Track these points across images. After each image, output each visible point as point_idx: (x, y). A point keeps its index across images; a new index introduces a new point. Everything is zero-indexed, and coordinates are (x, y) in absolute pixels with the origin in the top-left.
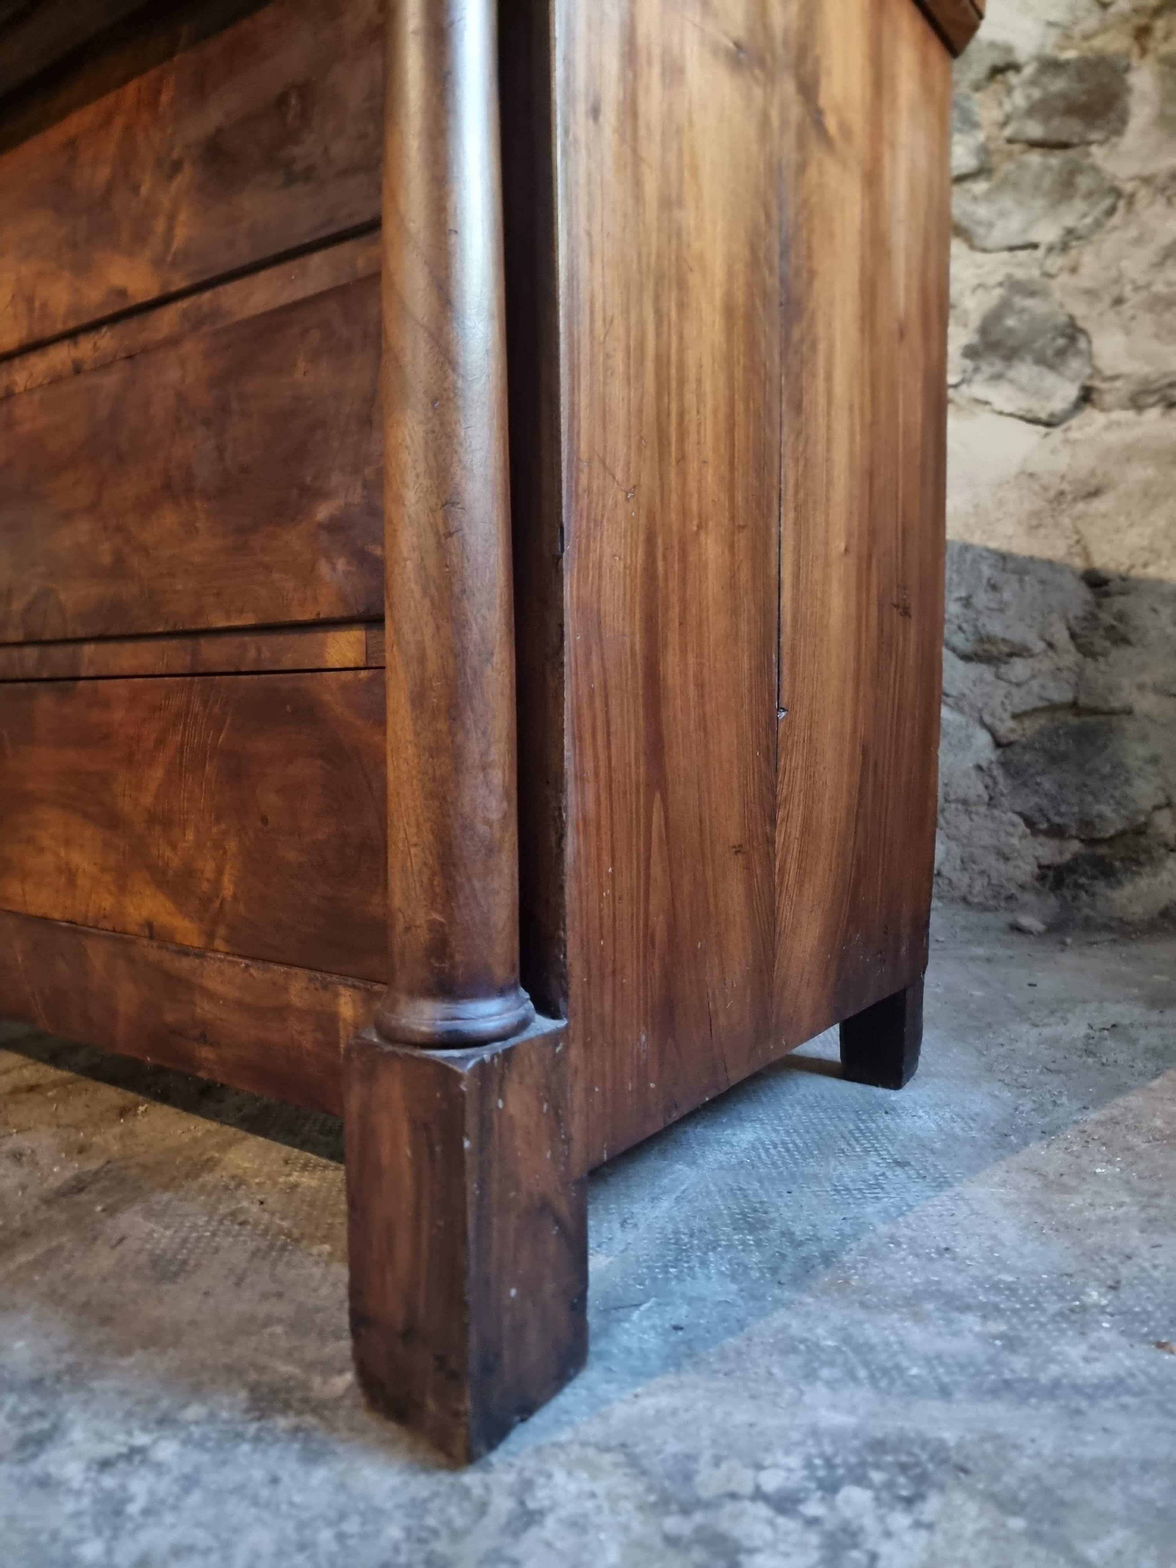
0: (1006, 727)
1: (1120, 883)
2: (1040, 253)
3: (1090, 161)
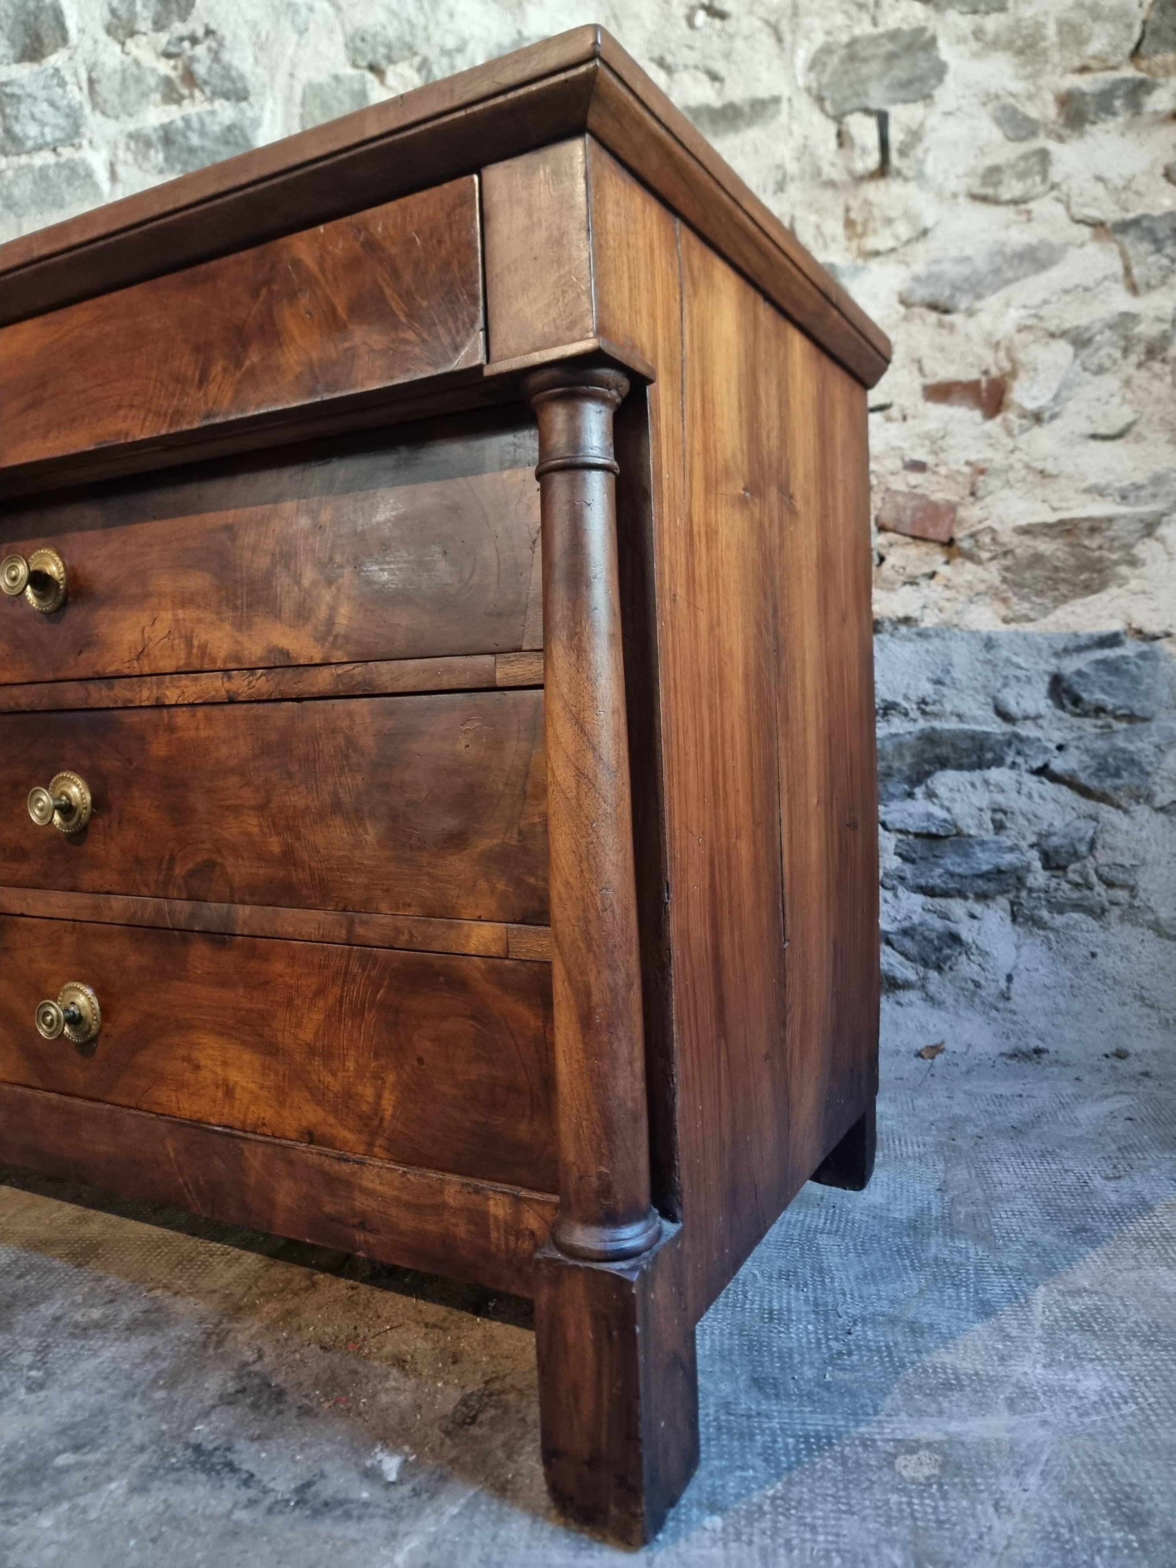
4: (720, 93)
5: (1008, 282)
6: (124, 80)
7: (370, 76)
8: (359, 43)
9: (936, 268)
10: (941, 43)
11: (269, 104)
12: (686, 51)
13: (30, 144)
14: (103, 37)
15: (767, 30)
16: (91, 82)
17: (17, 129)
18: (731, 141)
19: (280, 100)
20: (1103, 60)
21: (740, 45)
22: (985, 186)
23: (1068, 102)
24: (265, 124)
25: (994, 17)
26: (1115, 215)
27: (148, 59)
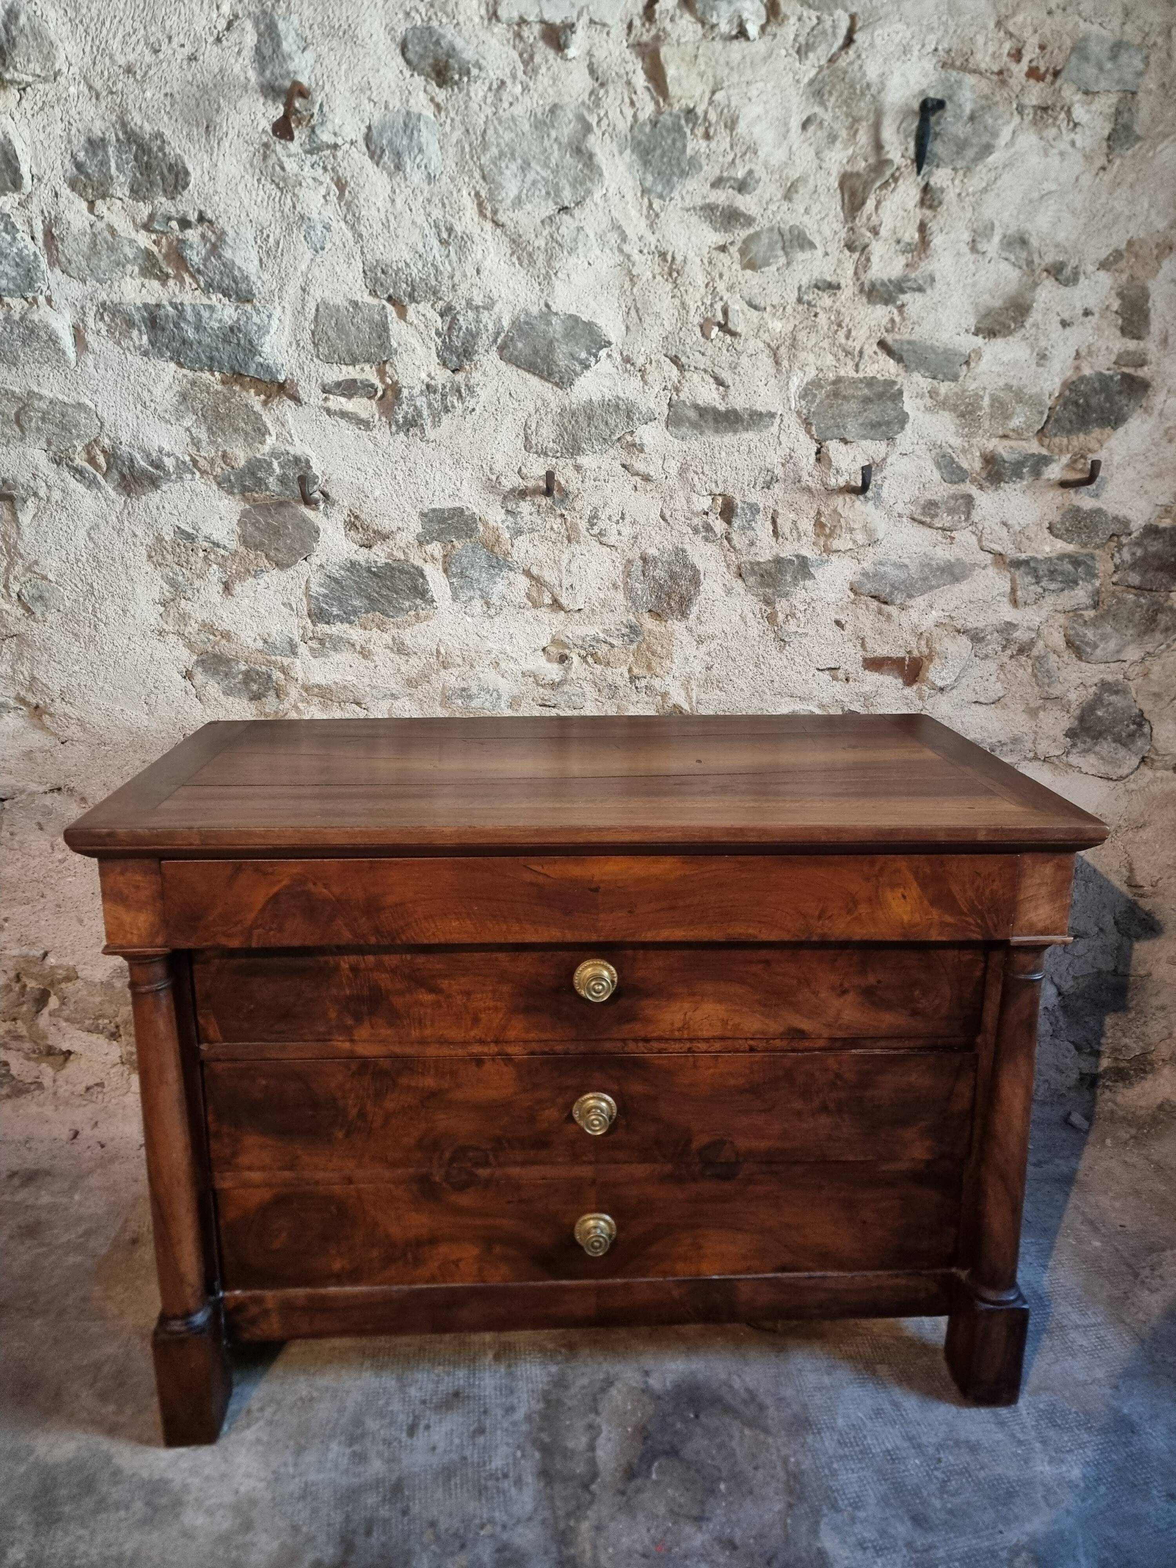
0: (1067, 985)
1: (1131, 1084)
2: (1126, 665)
3: (1169, 603)
4: (724, 397)
5: (931, 588)
6: (93, 245)
7: (389, 307)
8: (379, 275)
9: (883, 569)
10: (906, 397)
11: (278, 312)
12: (698, 355)
14: (65, 191)
15: (768, 353)
16: (49, 236)
18: (729, 439)
19: (289, 312)
20: (1019, 434)
21: (744, 360)
22: (924, 514)
23: (990, 461)
24: (272, 332)
25: (947, 383)
26: (1011, 553)
27: (124, 227)
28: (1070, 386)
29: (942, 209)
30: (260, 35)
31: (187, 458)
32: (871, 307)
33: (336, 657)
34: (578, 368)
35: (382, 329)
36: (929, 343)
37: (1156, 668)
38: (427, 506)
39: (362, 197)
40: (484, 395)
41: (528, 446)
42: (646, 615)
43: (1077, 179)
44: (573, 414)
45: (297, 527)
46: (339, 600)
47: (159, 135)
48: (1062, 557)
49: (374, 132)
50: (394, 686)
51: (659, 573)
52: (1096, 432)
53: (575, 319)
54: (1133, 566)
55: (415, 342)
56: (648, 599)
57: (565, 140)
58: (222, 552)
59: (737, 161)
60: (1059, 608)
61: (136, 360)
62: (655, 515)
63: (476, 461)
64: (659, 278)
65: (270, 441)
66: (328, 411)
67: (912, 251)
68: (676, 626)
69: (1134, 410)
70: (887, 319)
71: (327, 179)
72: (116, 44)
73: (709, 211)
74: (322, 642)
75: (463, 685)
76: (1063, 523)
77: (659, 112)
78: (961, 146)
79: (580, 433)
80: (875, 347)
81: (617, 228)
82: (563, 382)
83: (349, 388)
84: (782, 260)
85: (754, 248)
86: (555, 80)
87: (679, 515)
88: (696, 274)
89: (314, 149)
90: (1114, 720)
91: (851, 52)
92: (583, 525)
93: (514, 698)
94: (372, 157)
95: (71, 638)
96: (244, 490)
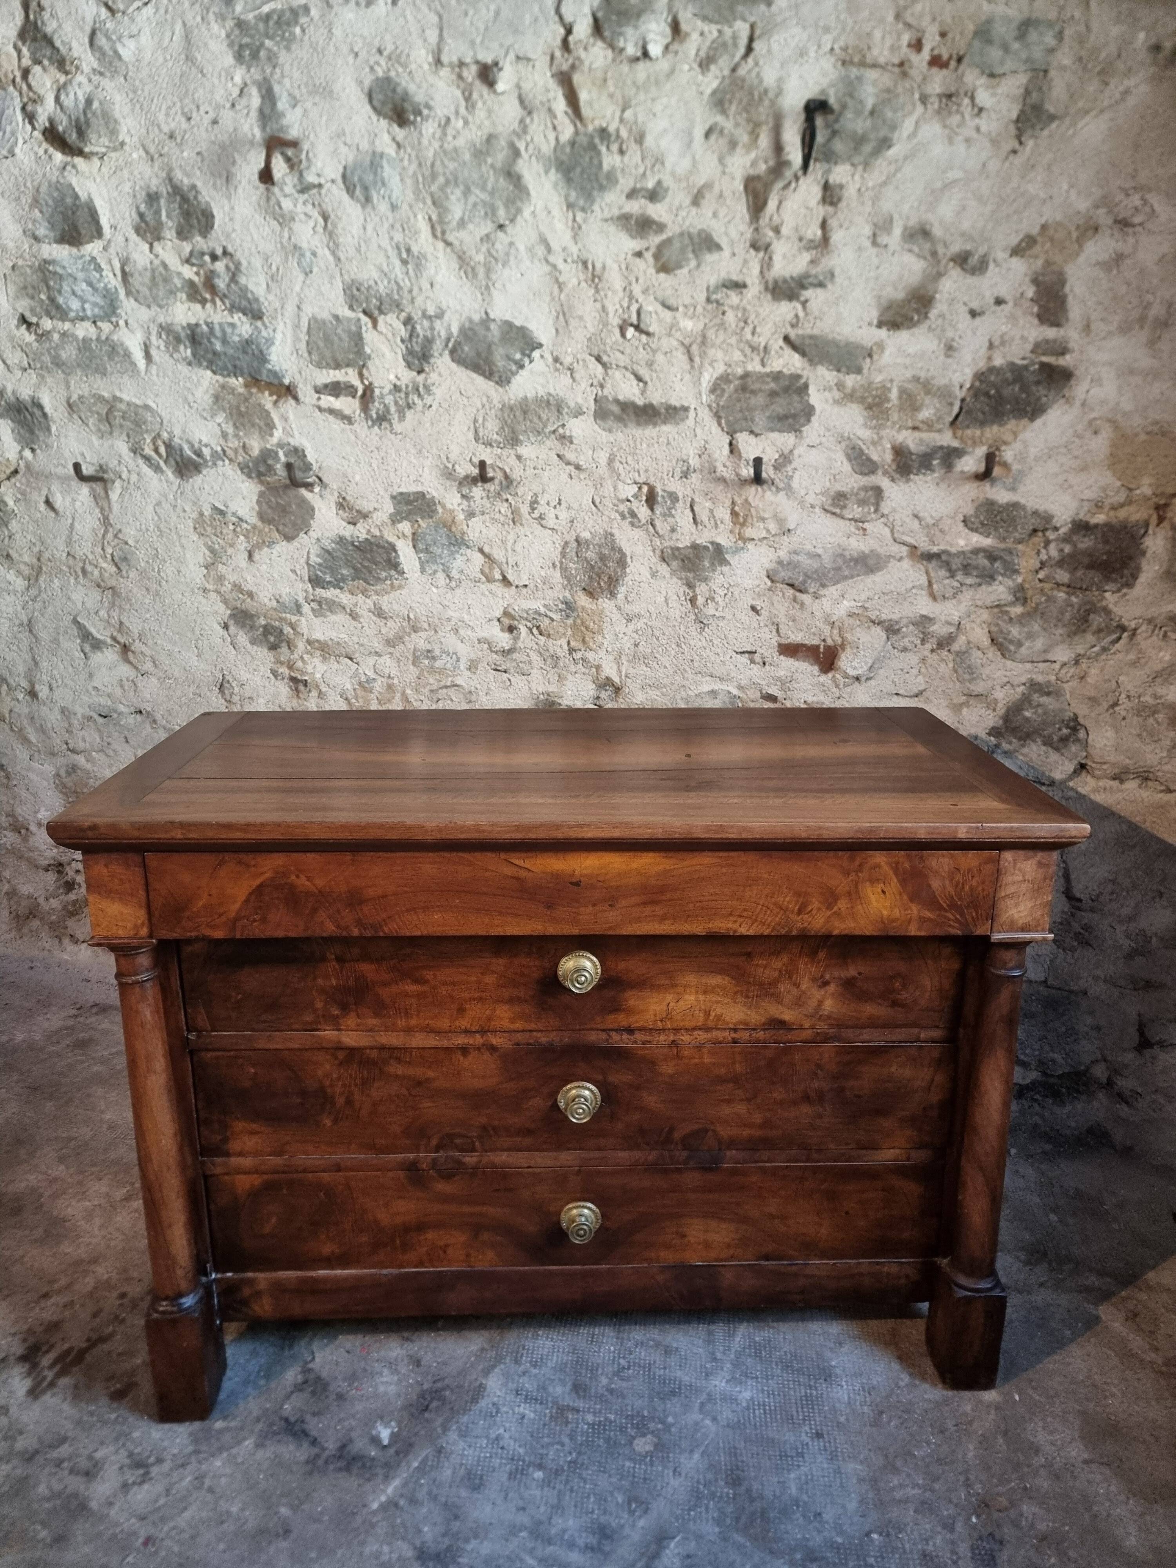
2: (1057, 666)
3: (1103, 603)
4: (643, 392)
5: (845, 578)
6: (153, 278)
7: (364, 319)
8: (355, 292)
9: (796, 558)
10: (812, 390)
11: (280, 327)
12: (618, 354)
13: (72, 315)
14: (133, 237)
15: (682, 349)
16: (124, 273)
17: (61, 300)
18: (650, 432)
19: (289, 326)
20: (929, 425)
21: (660, 358)
22: (833, 505)
23: (899, 452)
24: (277, 343)
25: (852, 376)
26: (924, 545)
27: (174, 263)
28: (980, 376)
29: (843, 204)
30: (263, 97)
31: (219, 449)
32: (776, 304)
33: (333, 618)
34: (514, 368)
35: (358, 339)
36: (830, 337)
37: (1093, 671)
38: (396, 490)
39: (340, 226)
40: (439, 393)
41: (477, 439)
42: (580, 593)
43: (984, 165)
44: (511, 409)
45: (299, 506)
46: (330, 568)
47: (194, 187)
48: (976, 551)
49: (348, 172)
50: (378, 645)
51: (591, 555)
52: (1012, 424)
53: (509, 325)
54: (1061, 563)
55: (385, 349)
56: (581, 577)
57: (499, 165)
58: (245, 525)
59: (648, 173)
60: (979, 603)
61: (184, 369)
62: (587, 501)
63: (434, 451)
64: (583, 284)
65: (278, 434)
66: (320, 409)
67: (816, 248)
68: (606, 604)
69: (1054, 402)
70: (792, 315)
71: (315, 213)
72: (161, 117)
73: (624, 220)
74: (320, 603)
75: (429, 647)
76: (977, 516)
77: (577, 133)
78: (859, 141)
79: (518, 427)
80: (781, 342)
81: (544, 241)
82: (503, 381)
83: (335, 389)
84: (693, 263)
85: (667, 253)
86: (490, 112)
87: (607, 502)
88: (615, 279)
89: (305, 188)
90: (1044, 722)
91: (750, 60)
92: (525, 509)
93: (472, 661)
94: (348, 191)
95: (144, 592)
96: (260, 475)
